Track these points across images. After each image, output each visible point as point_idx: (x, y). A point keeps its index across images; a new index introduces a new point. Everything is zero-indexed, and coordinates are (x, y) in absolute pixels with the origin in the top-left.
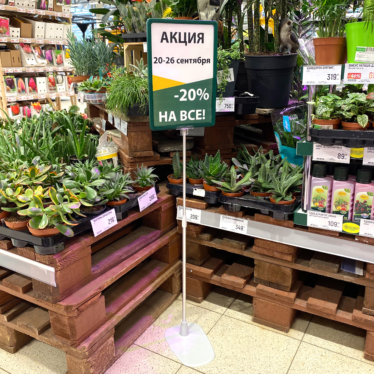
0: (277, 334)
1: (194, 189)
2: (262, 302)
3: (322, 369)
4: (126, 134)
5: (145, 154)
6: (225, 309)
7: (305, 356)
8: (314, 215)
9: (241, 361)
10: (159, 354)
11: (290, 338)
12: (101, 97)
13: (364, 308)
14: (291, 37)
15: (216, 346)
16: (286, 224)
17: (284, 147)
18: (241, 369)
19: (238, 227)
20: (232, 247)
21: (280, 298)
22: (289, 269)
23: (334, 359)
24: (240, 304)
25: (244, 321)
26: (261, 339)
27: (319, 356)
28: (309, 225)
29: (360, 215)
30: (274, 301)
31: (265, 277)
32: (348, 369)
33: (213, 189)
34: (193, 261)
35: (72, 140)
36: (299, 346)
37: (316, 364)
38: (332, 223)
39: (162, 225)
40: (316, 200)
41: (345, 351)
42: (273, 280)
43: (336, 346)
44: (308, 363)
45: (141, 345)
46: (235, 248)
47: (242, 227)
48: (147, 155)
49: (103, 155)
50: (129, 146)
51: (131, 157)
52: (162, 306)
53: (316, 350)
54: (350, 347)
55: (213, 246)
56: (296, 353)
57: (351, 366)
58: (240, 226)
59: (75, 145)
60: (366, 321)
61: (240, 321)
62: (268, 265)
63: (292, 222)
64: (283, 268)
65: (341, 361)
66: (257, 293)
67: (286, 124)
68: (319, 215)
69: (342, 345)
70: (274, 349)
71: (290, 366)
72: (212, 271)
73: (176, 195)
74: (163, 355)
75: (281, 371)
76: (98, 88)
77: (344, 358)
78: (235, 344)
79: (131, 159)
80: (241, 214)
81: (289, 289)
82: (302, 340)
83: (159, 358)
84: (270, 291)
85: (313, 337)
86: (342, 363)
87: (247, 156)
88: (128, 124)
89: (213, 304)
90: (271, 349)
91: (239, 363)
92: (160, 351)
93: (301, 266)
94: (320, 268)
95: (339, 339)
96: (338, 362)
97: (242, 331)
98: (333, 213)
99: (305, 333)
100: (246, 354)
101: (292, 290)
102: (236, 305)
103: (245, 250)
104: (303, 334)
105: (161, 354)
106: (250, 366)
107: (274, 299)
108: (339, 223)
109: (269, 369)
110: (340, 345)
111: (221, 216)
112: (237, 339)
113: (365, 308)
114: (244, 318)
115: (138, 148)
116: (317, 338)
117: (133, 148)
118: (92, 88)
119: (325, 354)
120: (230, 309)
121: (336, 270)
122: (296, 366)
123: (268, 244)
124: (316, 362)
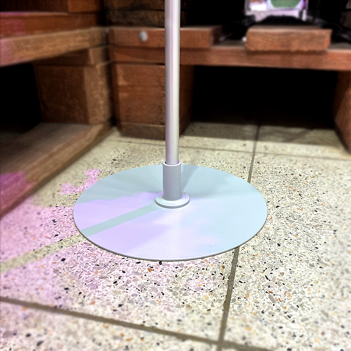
6: (250, 144)
10: (66, 312)
92: (73, 292)
102: (270, 134)
120: (262, 141)
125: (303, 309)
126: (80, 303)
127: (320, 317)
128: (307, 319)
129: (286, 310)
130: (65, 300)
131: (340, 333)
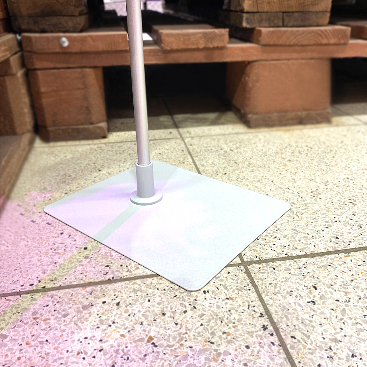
25: (237, 134)
31: (273, 3)
42: (292, 2)
61: (230, 135)
74: (138, 273)
81: (327, 17)
83: (135, 291)
92: (115, 267)
97: (260, 145)
100: (335, 170)
102: (184, 121)
114: (229, 130)
120: (182, 128)
125: (281, 231)
126: (127, 271)
127: (293, 233)
128: (287, 236)
129: (271, 235)
130: (113, 273)
131: (308, 238)
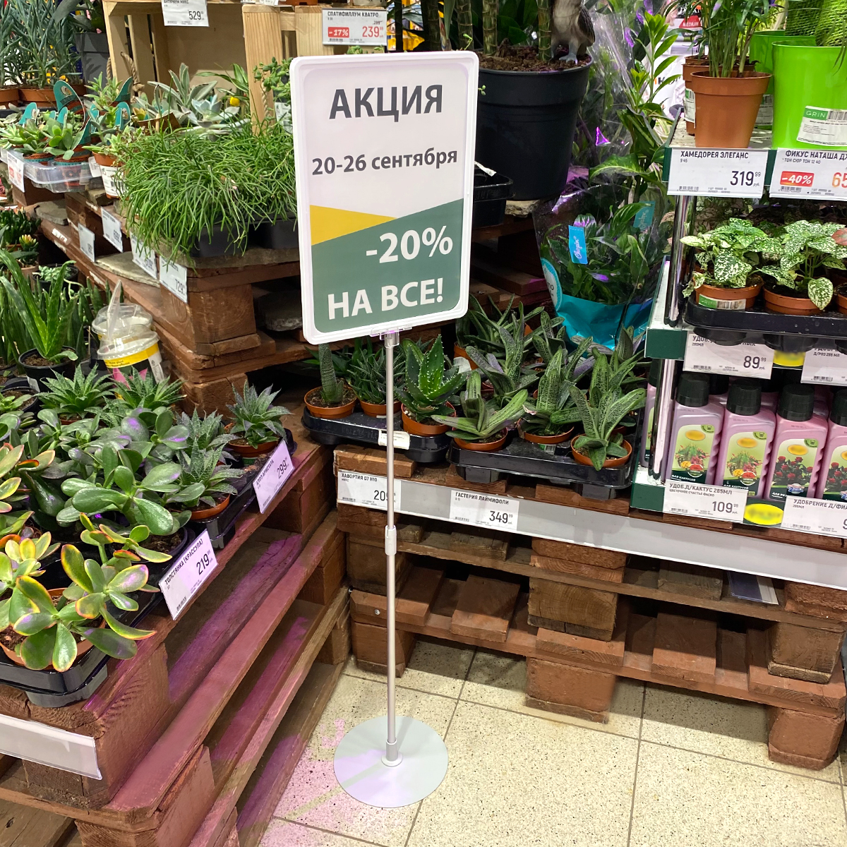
0: (587, 731)
1: (380, 431)
2: (549, 667)
3: (695, 804)
4: (184, 298)
5: (240, 343)
6: (459, 682)
7: (656, 778)
8: (680, 489)
9: (527, 816)
10: (341, 835)
11: (615, 737)
12: (77, 173)
13: (772, 665)
14: (580, 22)
15: (464, 788)
16: (610, 507)
17: (570, 299)
18: (532, 837)
19: (495, 515)
20: (476, 553)
21: (592, 658)
22: (611, 596)
23: (714, 772)
24: (488, 664)
25: (507, 710)
26: (557, 751)
27: (682, 771)
28: (666, 510)
29: (785, 487)
30: (578, 664)
31: (555, 613)
32: (745, 793)
33: (429, 430)
34: (377, 587)
35: (21, 310)
36: (638, 754)
37: (683, 794)
38: (721, 505)
39: (303, 520)
40: (685, 454)
41: (730, 748)
42: (574, 618)
43: (711, 740)
44: (665, 794)
45: (293, 818)
46: (483, 555)
47: (505, 517)
48: (245, 347)
49: (124, 355)
50: (195, 329)
51: (201, 357)
52: (318, 703)
53: (673, 757)
54: (736, 737)
55: (429, 554)
56: (636, 775)
57: (750, 784)
58: (501, 514)
59: (34, 324)
60: (779, 691)
61: (500, 711)
62: (562, 588)
63: (627, 503)
64: (596, 594)
65: (728, 775)
66: (539, 650)
67: (578, 246)
68: (691, 490)
69: (720, 736)
70: (589, 773)
71: (632, 807)
72: (426, 606)
73: (331, 441)
74: (351, 834)
75: (618, 824)
76: (65, 149)
77: (732, 767)
78: (504, 774)
79: (204, 361)
80: (502, 486)
81: (609, 636)
82: (640, 737)
84: (568, 644)
85: (660, 724)
86: (731, 781)
87: (483, 322)
88: (188, 274)
89: (431, 675)
90: (583, 773)
91: (525, 823)
92: (342, 824)
93: (638, 587)
94: (681, 591)
95: (712, 721)
96: (722, 778)
97: (511, 737)
98: (725, 483)
99: (642, 717)
100: (535, 794)
101: (614, 637)
102: (480, 668)
103: (506, 559)
104: (638, 720)
105: (344, 832)
106: (549, 825)
107: (579, 660)
108: (736, 505)
109: (591, 826)
110: (717, 735)
111: (454, 493)
112: (504, 760)
113: (775, 665)
114: (507, 701)
115: (221, 331)
116: (668, 725)
117: (208, 334)
118: (49, 150)
119: (694, 765)
120: (470, 681)
121: (717, 593)
122: (643, 805)
123: (568, 549)
124: (681, 787)
126: (346, 830)
130: (340, 828)
